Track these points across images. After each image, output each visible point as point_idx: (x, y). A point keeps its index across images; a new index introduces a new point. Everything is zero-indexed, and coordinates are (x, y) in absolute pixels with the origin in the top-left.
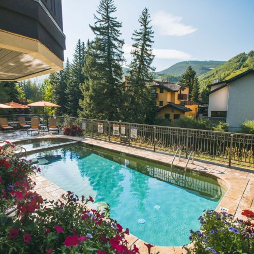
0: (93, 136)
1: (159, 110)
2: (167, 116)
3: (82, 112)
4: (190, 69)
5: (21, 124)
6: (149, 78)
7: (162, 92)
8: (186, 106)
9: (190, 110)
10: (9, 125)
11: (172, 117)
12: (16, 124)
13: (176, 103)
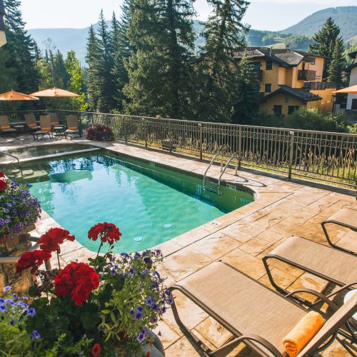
0: (126, 141)
1: (265, 100)
2: (278, 109)
3: (130, 105)
4: (330, 22)
5: (29, 125)
6: (239, 43)
7: (269, 68)
8: (311, 91)
9: (317, 98)
10: (12, 126)
11: (285, 111)
12: (23, 124)
13: (293, 87)
